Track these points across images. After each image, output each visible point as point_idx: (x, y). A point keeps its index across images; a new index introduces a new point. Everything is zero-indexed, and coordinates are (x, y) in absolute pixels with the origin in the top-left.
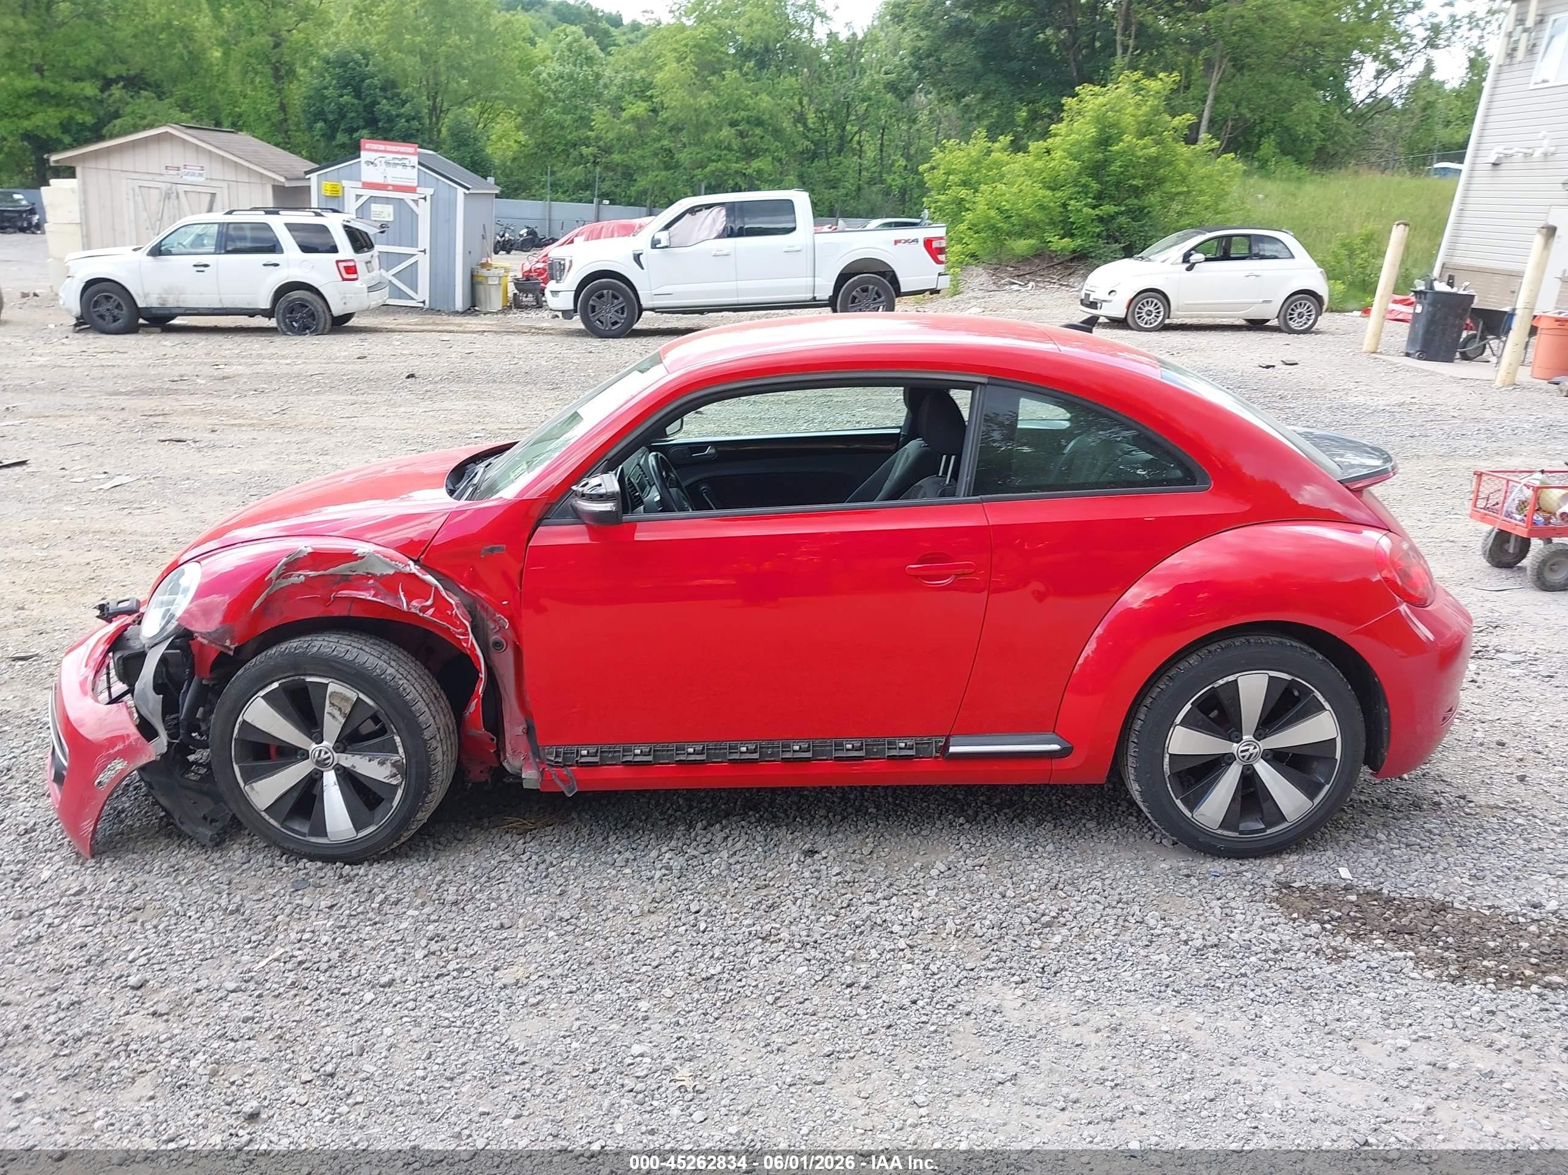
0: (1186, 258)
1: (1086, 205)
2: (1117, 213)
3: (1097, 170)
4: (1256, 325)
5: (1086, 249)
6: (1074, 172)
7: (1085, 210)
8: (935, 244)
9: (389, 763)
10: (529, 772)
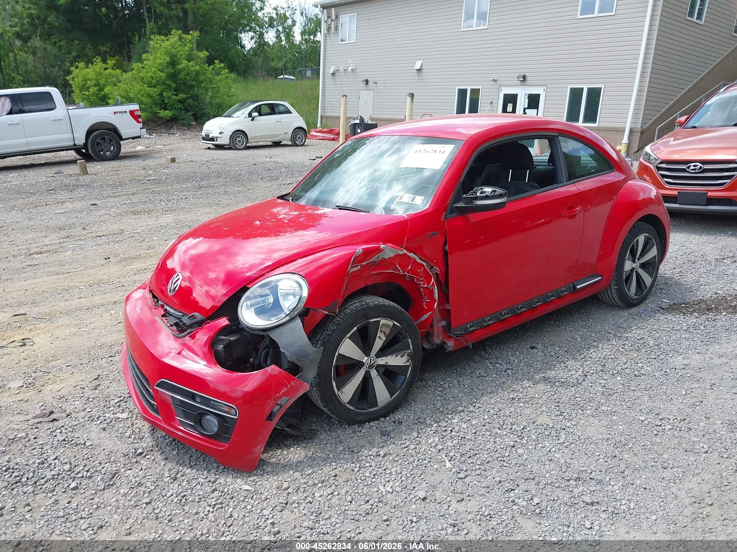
0: (250, 115)
1: (172, 94)
2: (187, 98)
3: (173, 76)
4: (277, 144)
5: (176, 115)
6: (163, 78)
7: (173, 97)
8: (136, 113)
9: (406, 355)
10: (450, 343)
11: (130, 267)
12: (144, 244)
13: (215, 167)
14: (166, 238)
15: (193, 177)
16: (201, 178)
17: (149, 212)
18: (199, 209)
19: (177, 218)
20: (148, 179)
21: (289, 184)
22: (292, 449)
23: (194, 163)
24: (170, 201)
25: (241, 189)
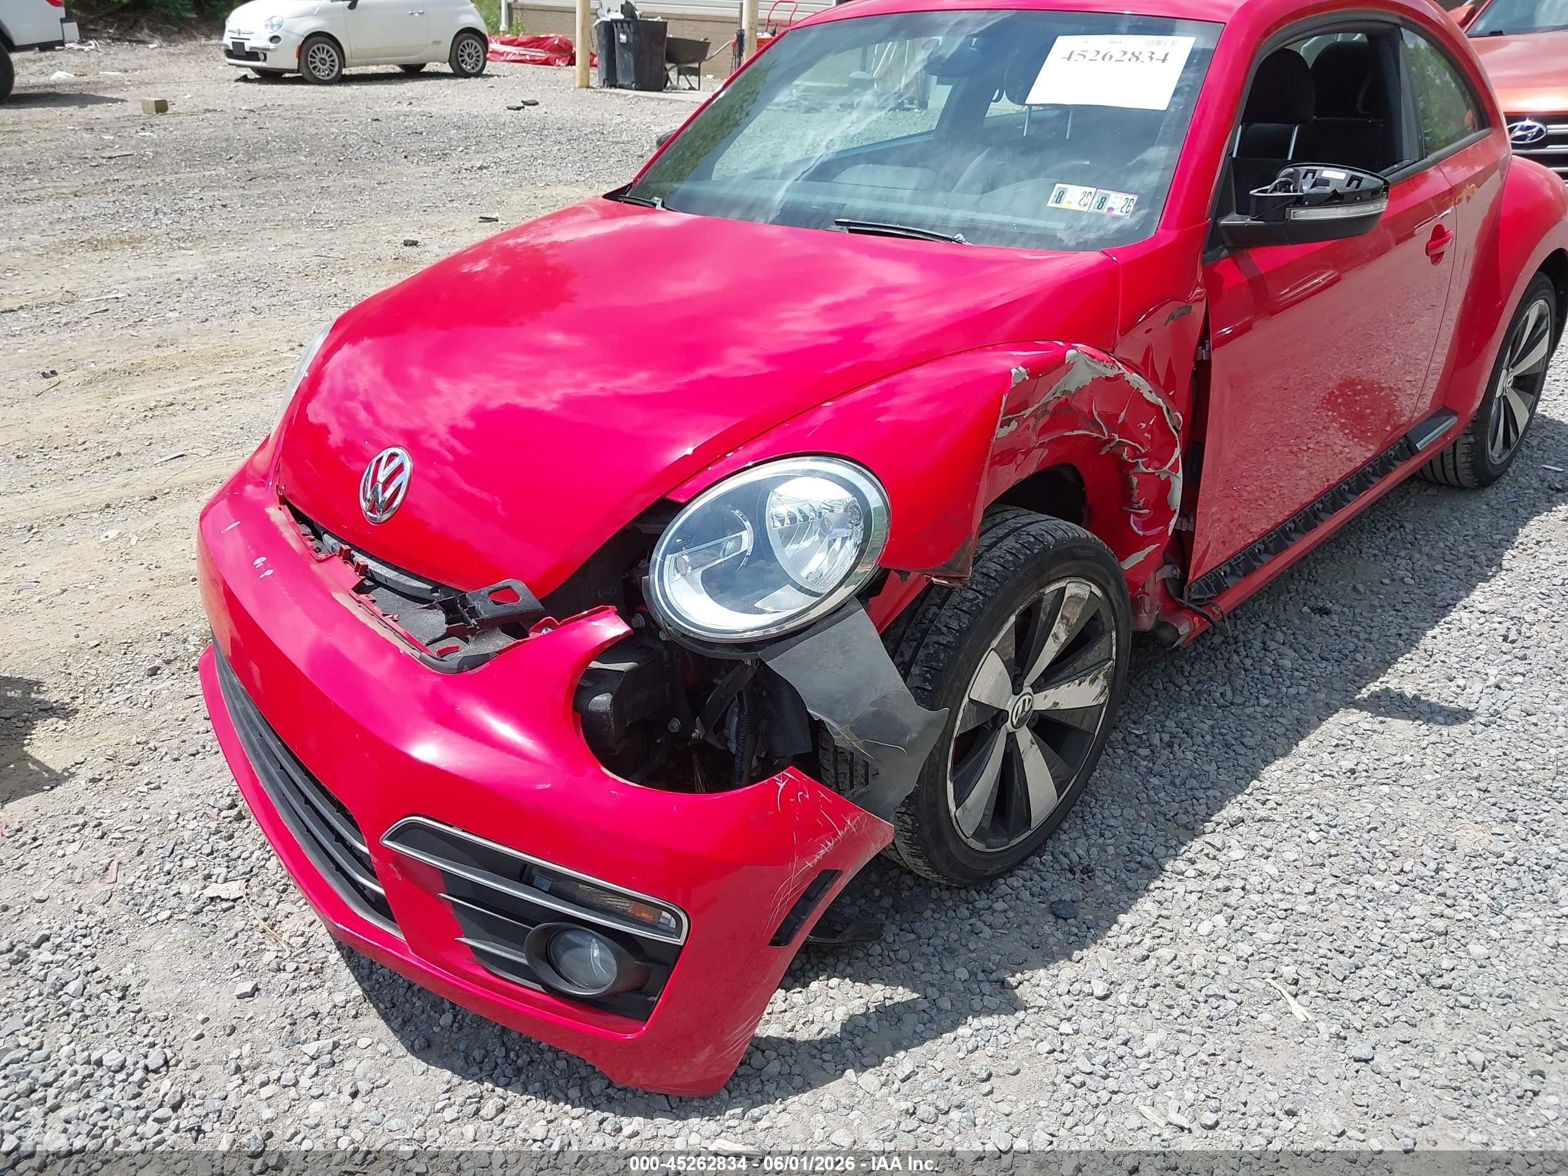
4: (413, 72)
9: (1101, 677)
10: (1184, 626)
11: (124, 399)
12: (143, 331)
13: (274, 127)
14: (203, 315)
15: (227, 151)
16: (247, 153)
17: (134, 242)
18: (267, 234)
19: (216, 258)
20: (107, 154)
21: (481, 168)
22: (814, 985)
23: (217, 115)
24: (181, 213)
25: (359, 181)
